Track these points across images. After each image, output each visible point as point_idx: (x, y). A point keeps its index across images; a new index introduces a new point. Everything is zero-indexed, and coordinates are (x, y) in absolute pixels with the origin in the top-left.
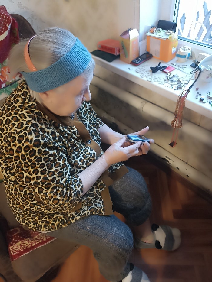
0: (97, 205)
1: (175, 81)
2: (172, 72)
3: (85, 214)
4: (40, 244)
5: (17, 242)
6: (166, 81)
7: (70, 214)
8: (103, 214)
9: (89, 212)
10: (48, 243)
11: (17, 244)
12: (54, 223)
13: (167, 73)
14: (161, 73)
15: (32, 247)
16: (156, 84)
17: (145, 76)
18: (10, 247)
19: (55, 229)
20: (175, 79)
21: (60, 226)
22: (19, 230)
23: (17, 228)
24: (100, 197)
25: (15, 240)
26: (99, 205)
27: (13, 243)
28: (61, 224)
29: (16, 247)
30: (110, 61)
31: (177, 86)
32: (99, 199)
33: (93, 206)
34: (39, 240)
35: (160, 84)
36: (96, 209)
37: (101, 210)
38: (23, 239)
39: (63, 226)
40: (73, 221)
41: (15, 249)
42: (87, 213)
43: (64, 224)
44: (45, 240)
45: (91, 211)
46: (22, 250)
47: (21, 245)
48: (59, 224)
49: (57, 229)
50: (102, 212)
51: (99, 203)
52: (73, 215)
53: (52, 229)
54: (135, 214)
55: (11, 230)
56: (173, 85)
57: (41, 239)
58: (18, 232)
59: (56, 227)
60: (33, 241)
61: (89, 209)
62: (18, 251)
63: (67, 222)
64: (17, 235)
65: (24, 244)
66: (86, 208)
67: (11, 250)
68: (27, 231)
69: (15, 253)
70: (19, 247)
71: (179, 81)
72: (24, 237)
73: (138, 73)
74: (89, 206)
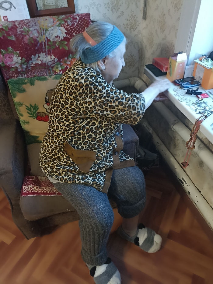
0: (100, 181)
1: (201, 107)
2: (203, 99)
3: (88, 182)
4: (44, 193)
5: (30, 185)
6: (194, 105)
7: (78, 176)
8: (101, 190)
9: (92, 182)
10: (49, 195)
11: (29, 186)
12: (64, 177)
13: (199, 98)
14: (194, 96)
15: (37, 193)
16: (184, 104)
17: (179, 95)
18: (24, 186)
19: (62, 181)
20: (203, 105)
21: (66, 181)
22: (35, 178)
23: (34, 177)
24: (104, 176)
25: (29, 183)
26: (101, 182)
27: (27, 184)
28: (68, 180)
29: (27, 188)
30: (157, 76)
31: (201, 111)
32: (103, 177)
33: (96, 180)
34: (44, 191)
35: (187, 105)
36: (97, 183)
37: (101, 186)
38: (34, 185)
39: (69, 182)
40: (77, 182)
41: (26, 189)
42: (89, 182)
43: (70, 181)
44: (48, 192)
45: (93, 183)
46: (30, 192)
47: (31, 188)
48: (67, 179)
49: (63, 182)
50: (101, 188)
51: (101, 180)
52: (79, 178)
53: (61, 180)
54: (125, 207)
55: (30, 176)
56: (198, 109)
57: (46, 190)
58: (33, 179)
59: (64, 180)
60: (40, 189)
61: (92, 180)
62: (27, 191)
63: (73, 180)
64: (31, 181)
65: (33, 189)
66: (91, 179)
67: (24, 188)
68: (40, 182)
69: (25, 192)
70: (30, 189)
71: (205, 108)
72: (35, 184)
73: (174, 91)
74: (93, 178)
